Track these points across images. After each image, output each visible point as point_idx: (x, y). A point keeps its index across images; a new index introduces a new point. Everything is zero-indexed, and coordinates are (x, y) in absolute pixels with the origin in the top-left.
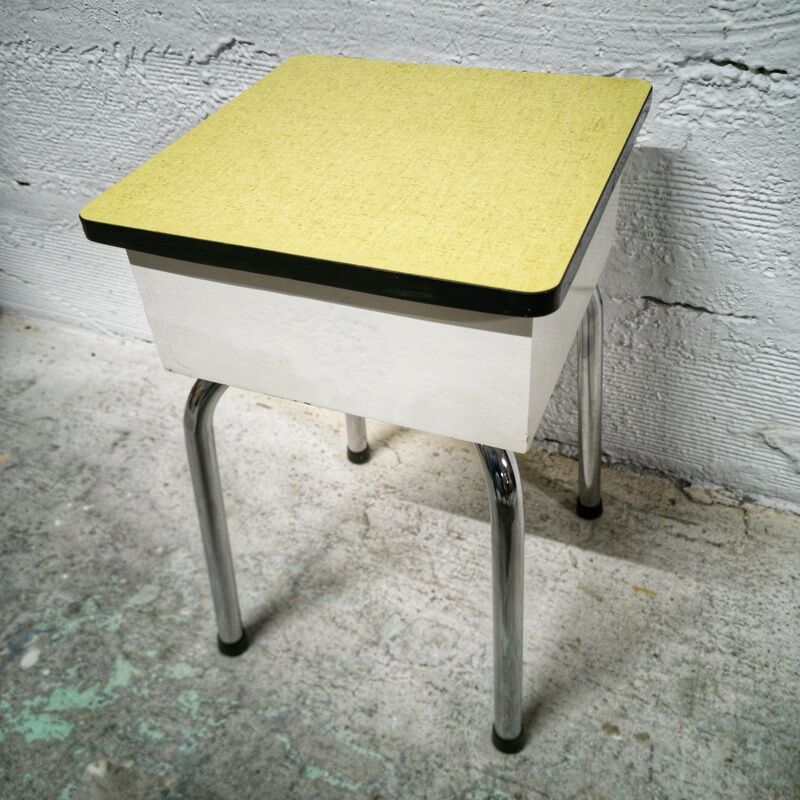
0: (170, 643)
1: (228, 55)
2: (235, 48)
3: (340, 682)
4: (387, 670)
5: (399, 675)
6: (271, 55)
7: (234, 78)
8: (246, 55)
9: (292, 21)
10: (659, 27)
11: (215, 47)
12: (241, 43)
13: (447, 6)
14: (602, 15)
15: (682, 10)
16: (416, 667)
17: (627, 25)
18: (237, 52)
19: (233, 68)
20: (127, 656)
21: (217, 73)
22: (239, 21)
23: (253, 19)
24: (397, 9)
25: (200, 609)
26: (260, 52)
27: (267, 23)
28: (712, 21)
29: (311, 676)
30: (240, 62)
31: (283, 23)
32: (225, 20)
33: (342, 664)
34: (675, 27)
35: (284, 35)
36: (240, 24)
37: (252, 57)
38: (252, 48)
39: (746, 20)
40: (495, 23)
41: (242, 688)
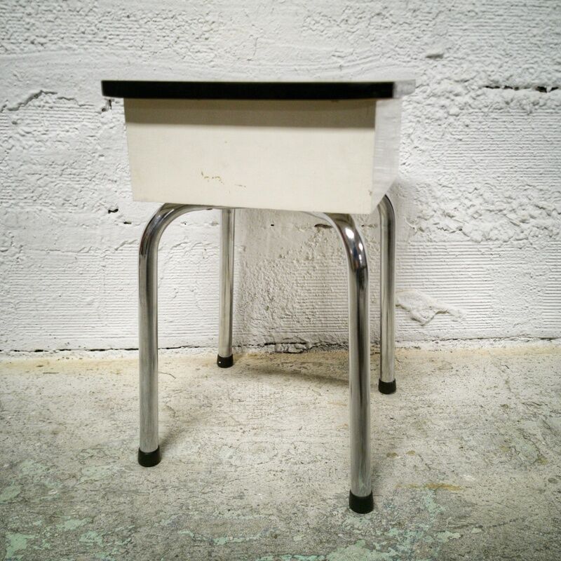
0: (51, 513)
1: (36, 102)
2: (41, 97)
3: (207, 490)
4: (237, 473)
5: (247, 473)
6: (69, 100)
7: (37, 118)
8: (50, 101)
9: (87, 76)
10: (309, 68)
11: (26, 97)
12: (46, 93)
13: (192, 63)
14: (279, 63)
15: (319, 58)
16: (256, 466)
17: (293, 68)
18: (42, 100)
19: (38, 111)
20: (16, 531)
21: (24, 116)
22: (48, 78)
23: (59, 76)
24: (160, 66)
25: (64, 487)
26: (61, 98)
27: (69, 78)
28: (333, 63)
29: (183, 494)
30: (44, 106)
31: (81, 78)
32: (36, 79)
33: (202, 480)
34: (316, 67)
35: (81, 85)
36: (47, 80)
37: (54, 102)
38: (55, 96)
39: (349, 61)
40: (221, 71)
41: (133, 517)
